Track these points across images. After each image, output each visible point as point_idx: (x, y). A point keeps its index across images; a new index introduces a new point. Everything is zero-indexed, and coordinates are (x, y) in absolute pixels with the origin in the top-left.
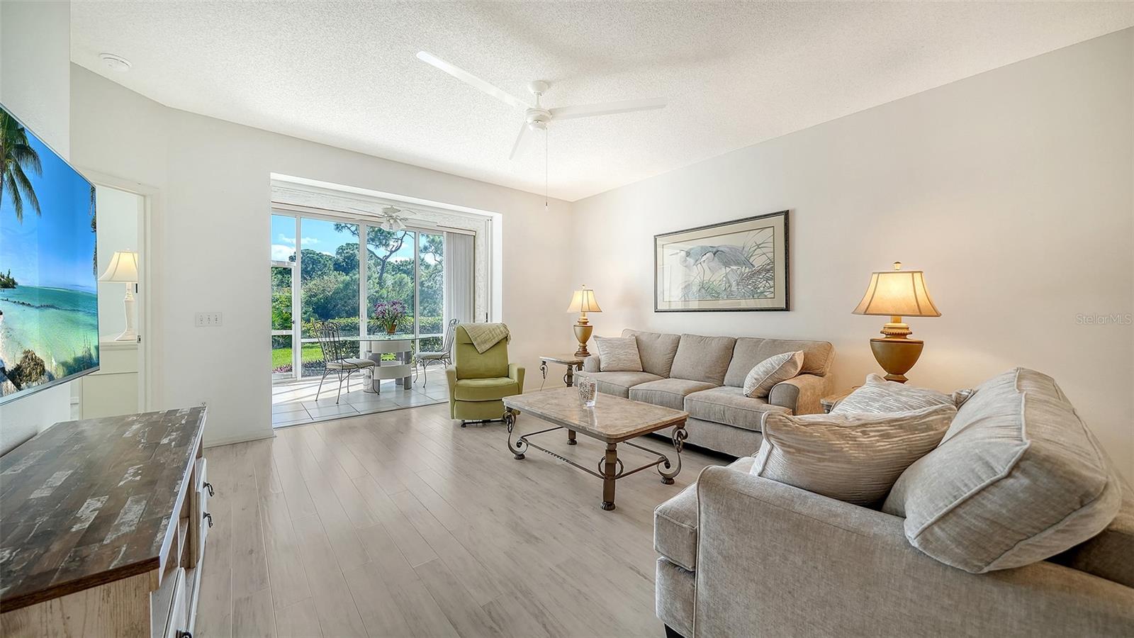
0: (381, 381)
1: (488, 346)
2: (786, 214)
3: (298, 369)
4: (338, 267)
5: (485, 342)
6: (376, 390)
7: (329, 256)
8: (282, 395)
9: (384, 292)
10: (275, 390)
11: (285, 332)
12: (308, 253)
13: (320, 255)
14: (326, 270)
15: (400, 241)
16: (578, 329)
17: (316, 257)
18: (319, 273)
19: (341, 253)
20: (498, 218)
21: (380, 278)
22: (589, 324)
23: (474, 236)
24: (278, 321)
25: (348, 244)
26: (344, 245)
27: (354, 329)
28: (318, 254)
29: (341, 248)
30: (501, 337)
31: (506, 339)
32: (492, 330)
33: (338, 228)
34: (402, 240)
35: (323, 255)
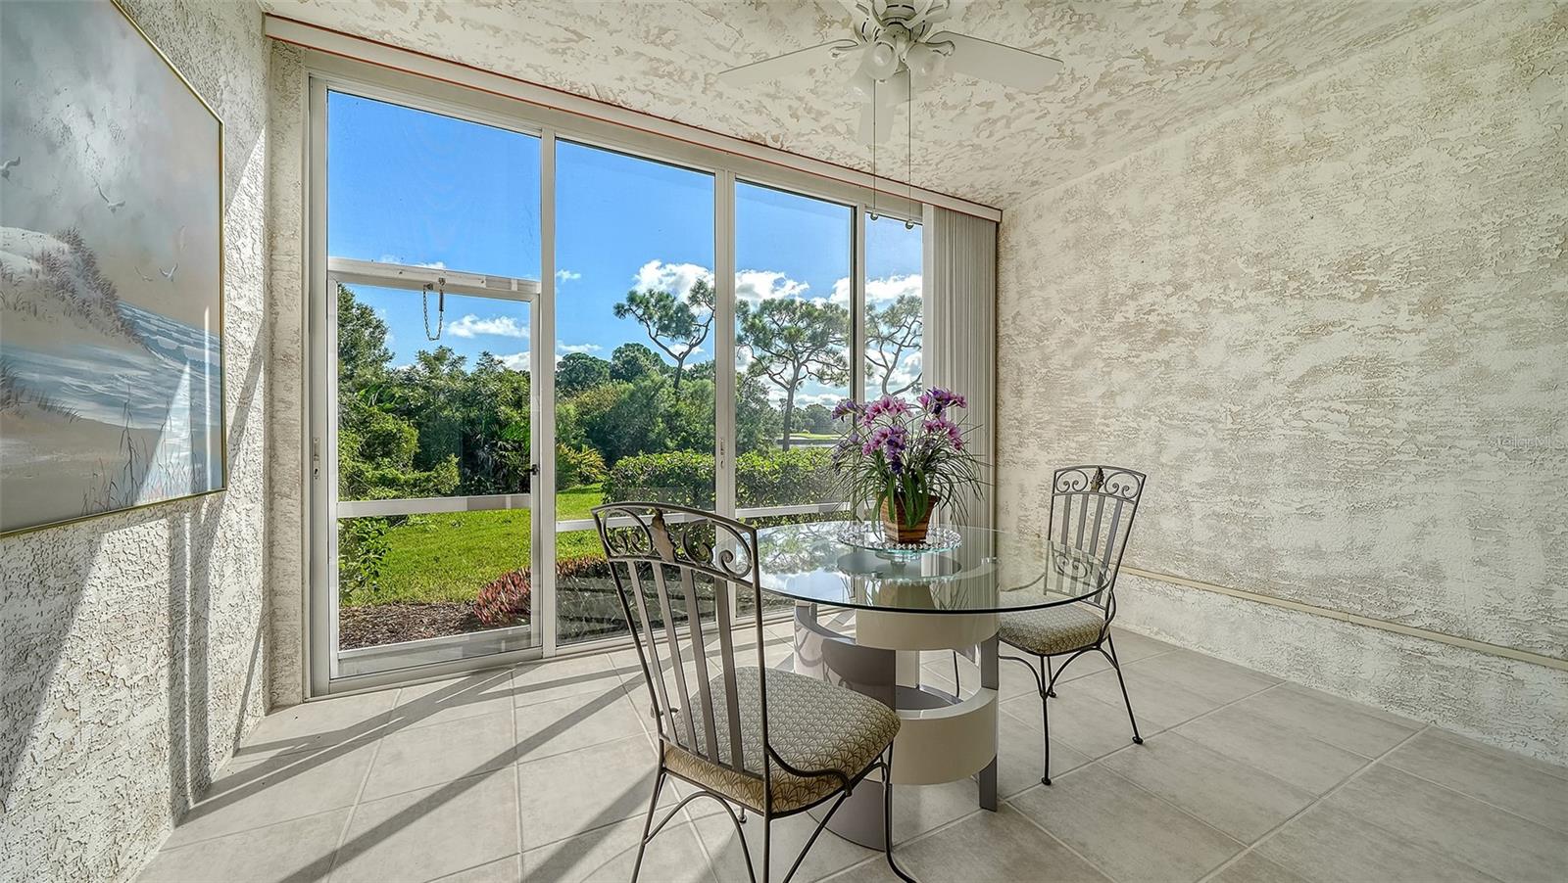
4: (616, 374)
7: (604, 362)
9: (682, 405)
13: (594, 360)
14: (601, 378)
15: (703, 329)
17: (589, 362)
18: (594, 382)
19: (618, 358)
21: (676, 386)
23: (997, 224)
25: (627, 345)
26: (623, 347)
28: (591, 360)
29: (619, 351)
33: (619, 312)
34: (707, 327)
35: (597, 361)
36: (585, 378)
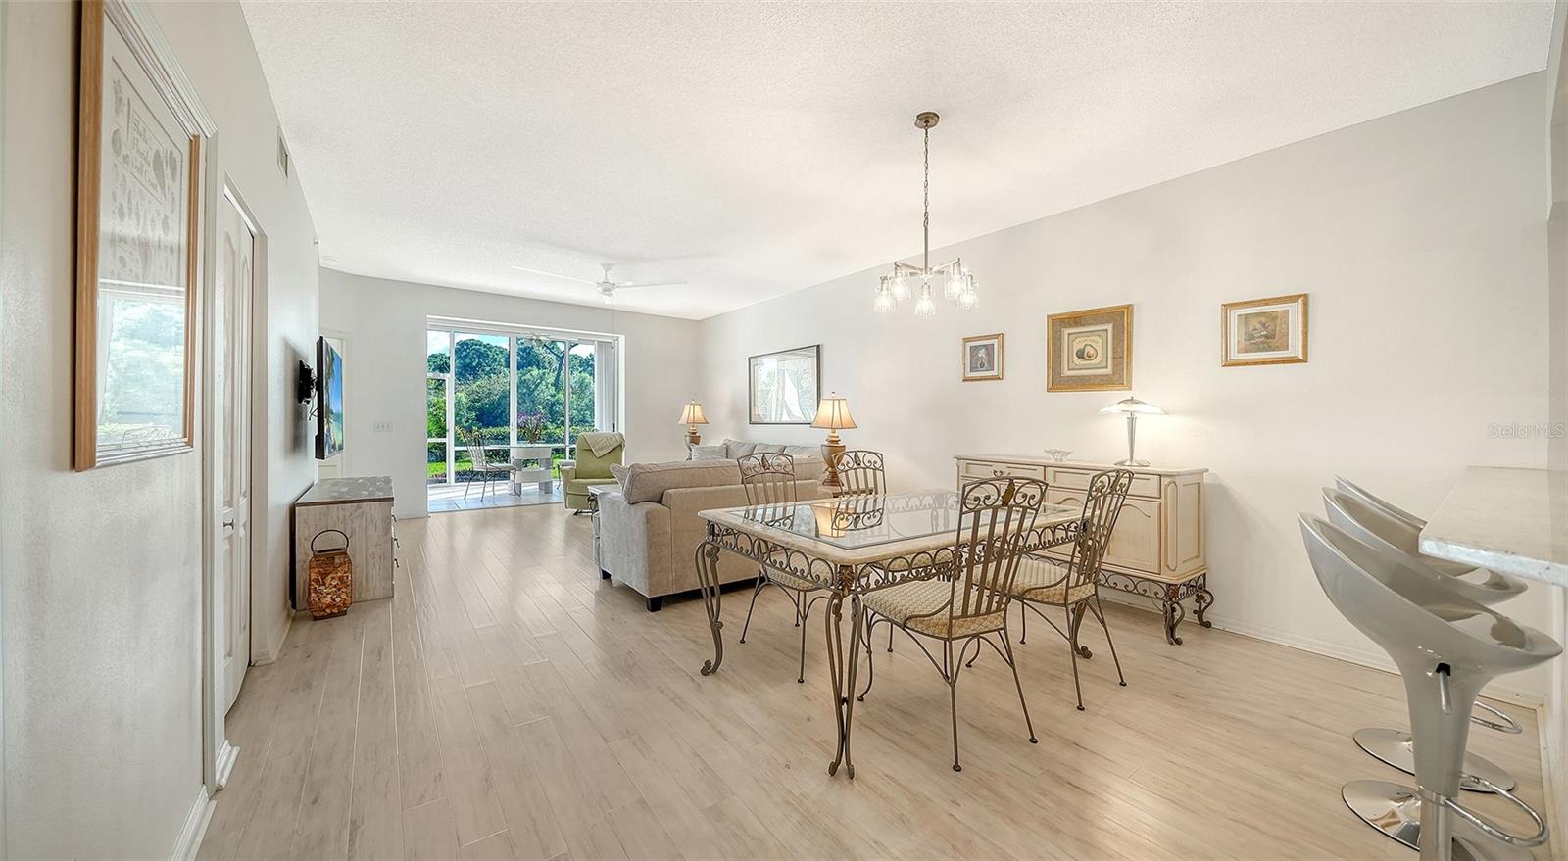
0: (523, 484)
1: (604, 453)
2: (818, 346)
3: (451, 477)
5: (601, 449)
6: (518, 493)
7: (500, 348)
8: (436, 496)
9: (560, 395)
10: (429, 492)
11: (440, 440)
12: (473, 344)
13: (489, 347)
14: (495, 365)
16: (688, 438)
17: (483, 349)
18: (488, 369)
20: (622, 338)
22: (697, 434)
24: (435, 429)
27: (505, 438)
28: (485, 346)
30: (616, 444)
31: (621, 446)
32: (608, 438)
35: (492, 347)
36: (479, 364)
